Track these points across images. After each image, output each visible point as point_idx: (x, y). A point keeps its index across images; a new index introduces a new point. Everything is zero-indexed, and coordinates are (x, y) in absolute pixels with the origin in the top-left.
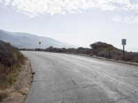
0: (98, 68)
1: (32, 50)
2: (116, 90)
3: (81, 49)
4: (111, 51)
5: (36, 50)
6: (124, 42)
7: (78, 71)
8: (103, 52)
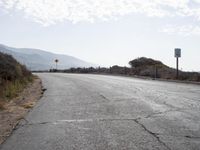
4: (159, 70)
5: (51, 71)
6: (178, 53)
8: (148, 70)
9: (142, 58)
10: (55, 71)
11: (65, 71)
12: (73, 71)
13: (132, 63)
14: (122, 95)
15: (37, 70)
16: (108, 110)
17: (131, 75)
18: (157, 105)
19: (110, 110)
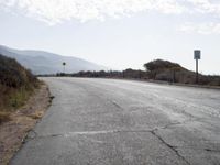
2: (183, 112)
3: (129, 71)
4: (177, 73)
5: (58, 75)
6: (197, 55)
8: (164, 74)
9: (158, 61)
10: (63, 75)
11: (74, 75)
12: (82, 74)
13: (147, 65)
14: (137, 103)
15: (42, 73)
16: (122, 120)
17: (146, 80)
18: (176, 115)
19: (125, 120)
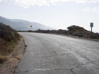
0: (73, 43)
1: (26, 31)
2: (85, 57)
3: (60, 30)
5: (28, 31)
6: (92, 25)
7: (58, 45)
8: (76, 33)
10: (31, 31)
11: (35, 32)
13: (69, 28)
16: (58, 62)
18: (82, 59)
19: (59, 62)
